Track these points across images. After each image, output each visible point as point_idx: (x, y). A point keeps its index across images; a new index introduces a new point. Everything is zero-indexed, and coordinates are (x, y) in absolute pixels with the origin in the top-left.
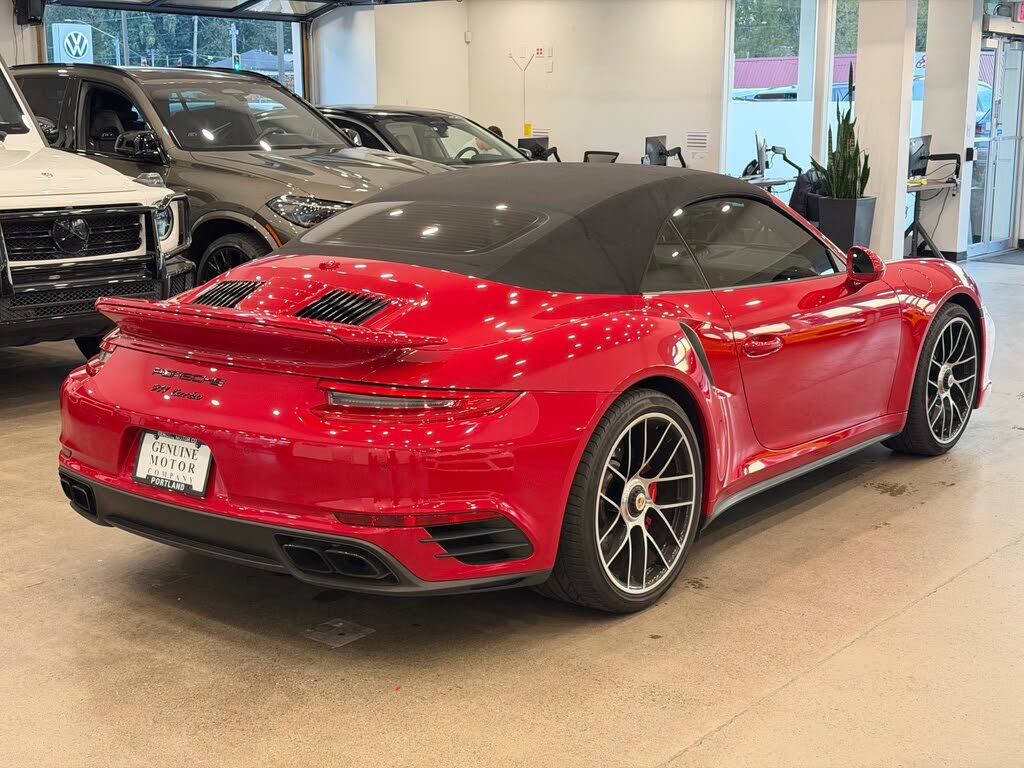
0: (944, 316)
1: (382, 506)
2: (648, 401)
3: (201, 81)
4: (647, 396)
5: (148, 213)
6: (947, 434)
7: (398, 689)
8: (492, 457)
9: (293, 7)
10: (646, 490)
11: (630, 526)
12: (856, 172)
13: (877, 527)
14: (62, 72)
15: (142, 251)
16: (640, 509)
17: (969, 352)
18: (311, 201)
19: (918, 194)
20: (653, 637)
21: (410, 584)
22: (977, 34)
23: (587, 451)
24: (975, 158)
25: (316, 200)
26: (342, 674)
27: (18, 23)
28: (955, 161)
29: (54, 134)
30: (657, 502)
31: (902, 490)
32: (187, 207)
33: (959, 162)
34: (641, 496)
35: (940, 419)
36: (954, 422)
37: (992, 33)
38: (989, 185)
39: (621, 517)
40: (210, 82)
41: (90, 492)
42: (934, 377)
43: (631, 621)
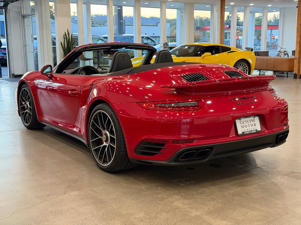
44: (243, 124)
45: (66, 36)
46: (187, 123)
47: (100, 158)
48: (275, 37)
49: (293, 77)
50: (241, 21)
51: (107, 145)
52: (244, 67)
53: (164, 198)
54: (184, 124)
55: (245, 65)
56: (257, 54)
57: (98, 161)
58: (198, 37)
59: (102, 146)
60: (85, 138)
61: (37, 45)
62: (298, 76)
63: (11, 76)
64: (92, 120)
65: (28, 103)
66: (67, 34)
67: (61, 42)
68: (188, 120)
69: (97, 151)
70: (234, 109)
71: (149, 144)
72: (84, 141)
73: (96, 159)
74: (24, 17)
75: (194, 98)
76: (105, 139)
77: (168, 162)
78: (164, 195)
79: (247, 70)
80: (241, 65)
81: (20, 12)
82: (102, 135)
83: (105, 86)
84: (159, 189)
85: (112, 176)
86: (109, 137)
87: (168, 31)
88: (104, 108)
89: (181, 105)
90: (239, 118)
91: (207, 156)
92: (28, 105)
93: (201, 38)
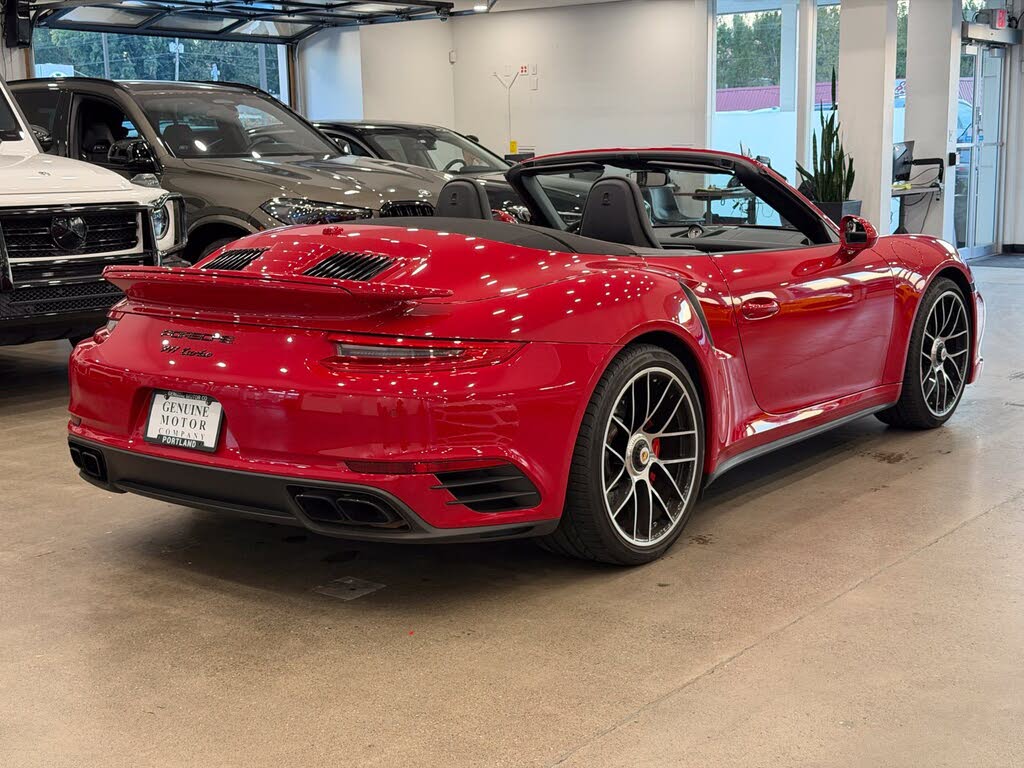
0: (936, 289)
1: (391, 452)
2: (650, 355)
3: (191, 92)
4: (649, 350)
5: (145, 212)
6: (941, 408)
7: (412, 633)
8: (496, 410)
9: (278, 29)
10: (650, 444)
11: (635, 479)
12: (841, 175)
13: (876, 490)
14: (52, 86)
15: (139, 249)
16: (644, 463)
17: (961, 327)
18: (305, 203)
19: (902, 197)
20: (660, 585)
21: (421, 530)
22: (956, 41)
23: (592, 402)
24: (957, 163)
25: (309, 202)
26: (355, 622)
27: (7, 46)
28: (938, 165)
29: (49, 141)
30: (661, 456)
31: (900, 457)
32: (182, 206)
33: (942, 166)
34: (644, 450)
35: (934, 392)
36: (948, 395)
37: (971, 40)
38: (972, 193)
39: (626, 471)
40: (200, 93)
41: (100, 456)
42: (928, 350)
43: (639, 572)
44: (169, 413)
90: (167, 391)
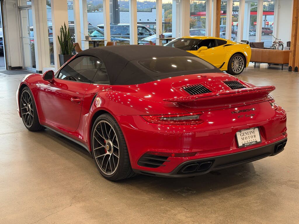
44: (243, 137)
45: (63, 30)
46: (189, 136)
47: (104, 167)
48: (269, 22)
49: (288, 69)
50: (235, 6)
51: (111, 154)
52: (240, 60)
53: (167, 211)
54: (186, 137)
55: (241, 59)
56: (252, 45)
57: (101, 170)
58: (192, 23)
59: (105, 155)
60: (88, 144)
61: (33, 38)
62: (293, 69)
63: (8, 68)
64: (95, 129)
65: (30, 106)
66: (64, 27)
67: (58, 36)
68: (190, 134)
69: (100, 159)
70: (234, 120)
71: (152, 156)
72: (87, 148)
73: (100, 167)
74: (20, 9)
75: (196, 112)
76: (108, 148)
77: (171, 175)
78: (167, 207)
79: (242, 63)
80: (236, 58)
81: (16, 4)
82: (105, 144)
83: (107, 96)
84: (162, 200)
85: (115, 185)
86: (112, 147)
87: (163, 17)
88: (107, 119)
89: (183, 118)
90: (239, 130)
91: (209, 169)
92: (30, 107)
93: (195, 23)
